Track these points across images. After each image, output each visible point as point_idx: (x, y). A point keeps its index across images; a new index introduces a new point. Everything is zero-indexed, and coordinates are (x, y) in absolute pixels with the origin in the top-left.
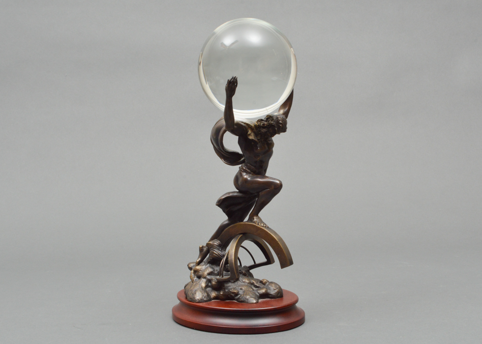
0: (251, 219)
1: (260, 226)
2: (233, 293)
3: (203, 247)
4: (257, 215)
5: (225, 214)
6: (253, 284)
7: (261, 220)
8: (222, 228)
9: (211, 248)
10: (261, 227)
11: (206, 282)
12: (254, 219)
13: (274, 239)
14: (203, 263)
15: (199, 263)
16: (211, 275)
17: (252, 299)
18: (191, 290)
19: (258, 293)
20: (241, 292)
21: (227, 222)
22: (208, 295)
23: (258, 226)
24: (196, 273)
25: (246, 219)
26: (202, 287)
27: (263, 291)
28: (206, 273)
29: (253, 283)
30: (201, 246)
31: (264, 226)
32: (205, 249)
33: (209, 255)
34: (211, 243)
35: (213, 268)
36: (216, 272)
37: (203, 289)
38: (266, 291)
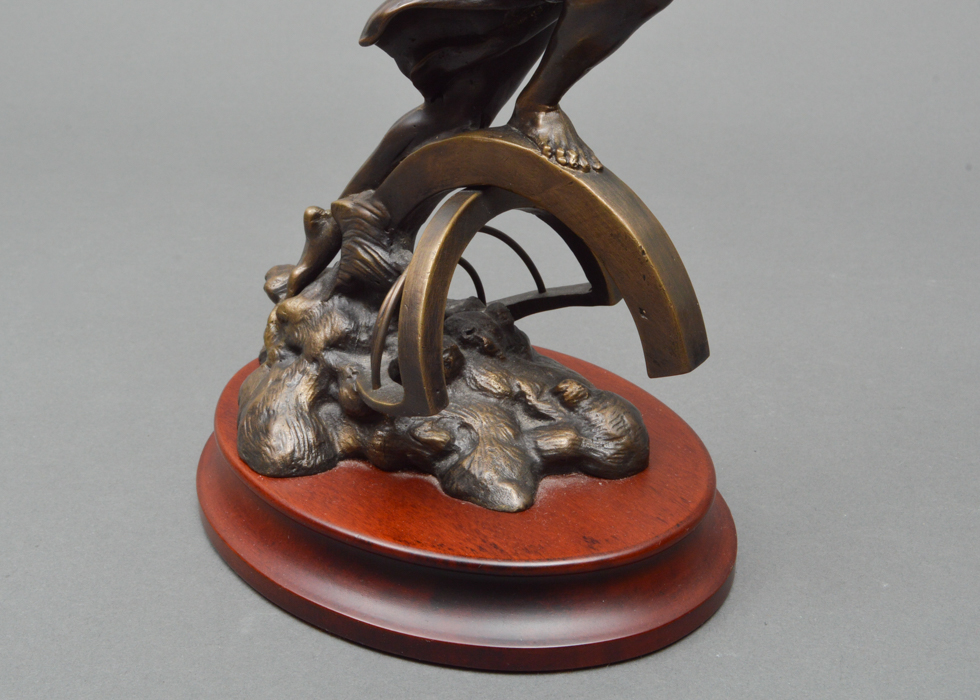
0: (524, 120)
1: (565, 162)
2: (430, 444)
3: (317, 216)
4: (552, 104)
5: (409, 83)
6: (520, 398)
7: (570, 129)
8: (398, 144)
9: (347, 227)
10: (567, 171)
11: (318, 380)
12: (535, 123)
13: (627, 235)
14: (316, 288)
15: (298, 286)
16: (342, 349)
17: (508, 488)
18: (253, 411)
19: (539, 450)
20: (462, 444)
21: (415, 120)
22: (322, 442)
23: (552, 162)
24: (287, 329)
25: (503, 117)
26: (298, 406)
27: (563, 441)
28: (321, 336)
29: (523, 394)
30: (311, 212)
31: (583, 163)
32: (328, 225)
33: (339, 253)
34: (348, 204)
35: (352, 317)
36: (364, 337)
37: (300, 416)
38: (575, 444)
